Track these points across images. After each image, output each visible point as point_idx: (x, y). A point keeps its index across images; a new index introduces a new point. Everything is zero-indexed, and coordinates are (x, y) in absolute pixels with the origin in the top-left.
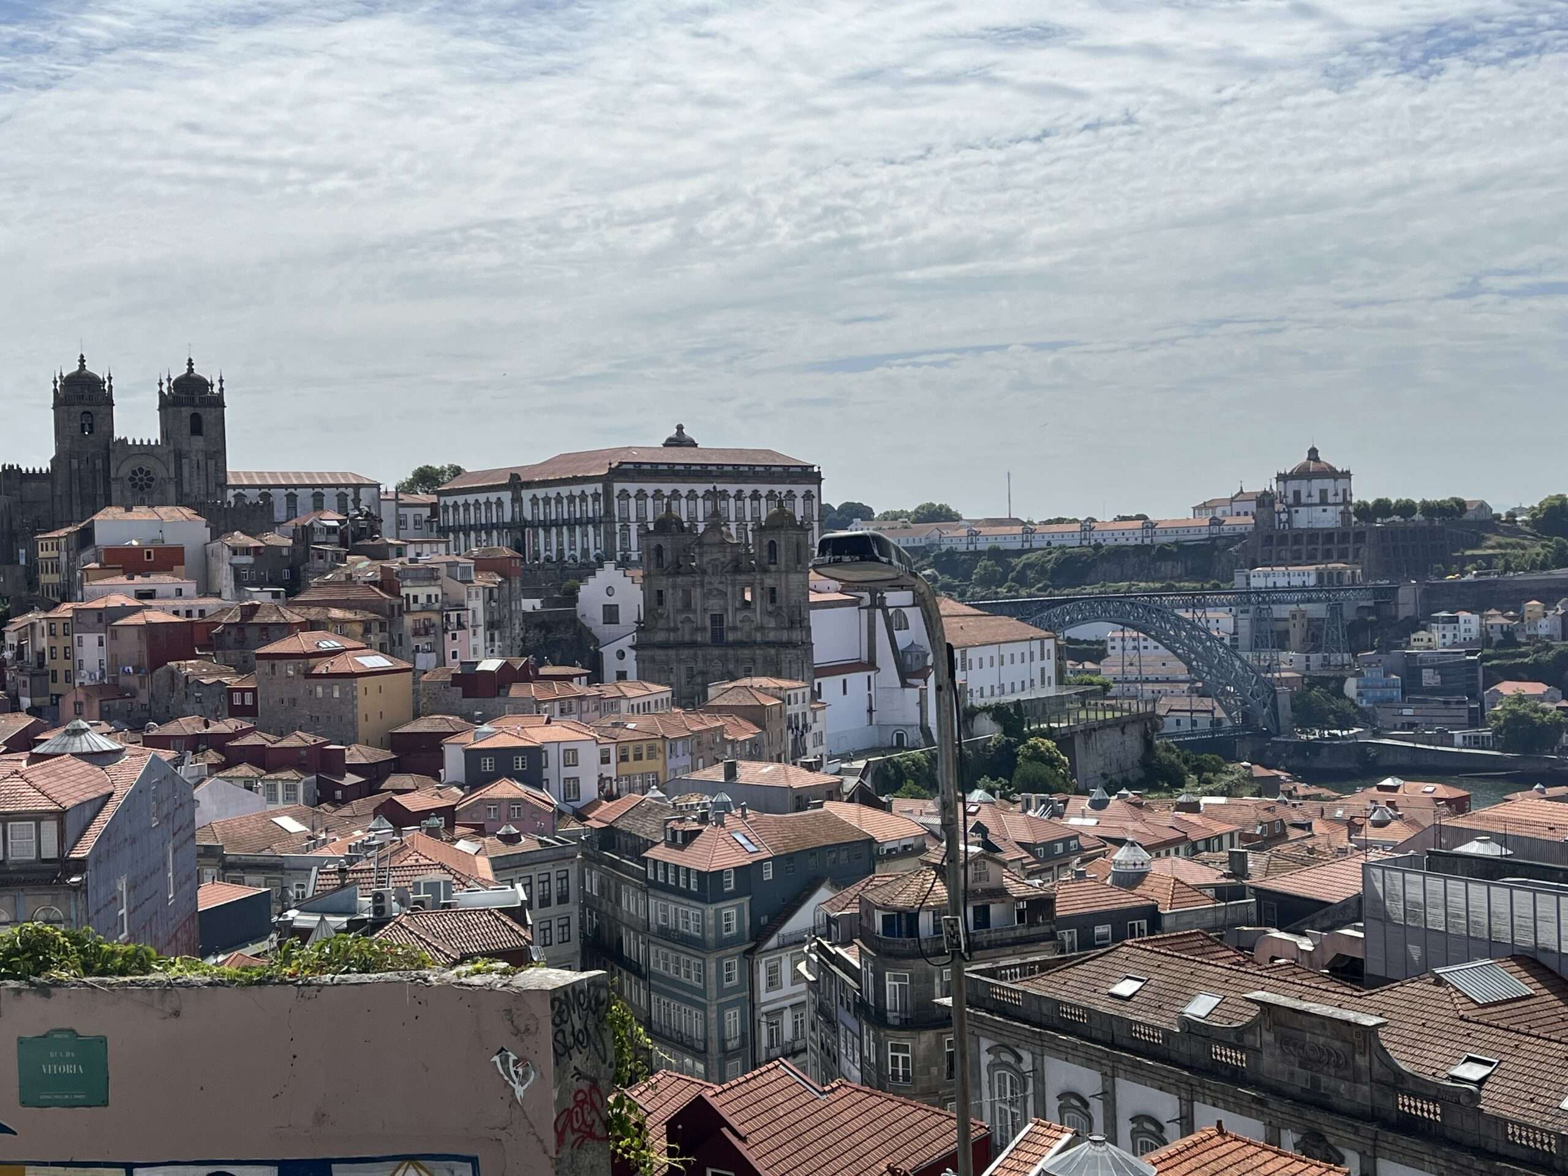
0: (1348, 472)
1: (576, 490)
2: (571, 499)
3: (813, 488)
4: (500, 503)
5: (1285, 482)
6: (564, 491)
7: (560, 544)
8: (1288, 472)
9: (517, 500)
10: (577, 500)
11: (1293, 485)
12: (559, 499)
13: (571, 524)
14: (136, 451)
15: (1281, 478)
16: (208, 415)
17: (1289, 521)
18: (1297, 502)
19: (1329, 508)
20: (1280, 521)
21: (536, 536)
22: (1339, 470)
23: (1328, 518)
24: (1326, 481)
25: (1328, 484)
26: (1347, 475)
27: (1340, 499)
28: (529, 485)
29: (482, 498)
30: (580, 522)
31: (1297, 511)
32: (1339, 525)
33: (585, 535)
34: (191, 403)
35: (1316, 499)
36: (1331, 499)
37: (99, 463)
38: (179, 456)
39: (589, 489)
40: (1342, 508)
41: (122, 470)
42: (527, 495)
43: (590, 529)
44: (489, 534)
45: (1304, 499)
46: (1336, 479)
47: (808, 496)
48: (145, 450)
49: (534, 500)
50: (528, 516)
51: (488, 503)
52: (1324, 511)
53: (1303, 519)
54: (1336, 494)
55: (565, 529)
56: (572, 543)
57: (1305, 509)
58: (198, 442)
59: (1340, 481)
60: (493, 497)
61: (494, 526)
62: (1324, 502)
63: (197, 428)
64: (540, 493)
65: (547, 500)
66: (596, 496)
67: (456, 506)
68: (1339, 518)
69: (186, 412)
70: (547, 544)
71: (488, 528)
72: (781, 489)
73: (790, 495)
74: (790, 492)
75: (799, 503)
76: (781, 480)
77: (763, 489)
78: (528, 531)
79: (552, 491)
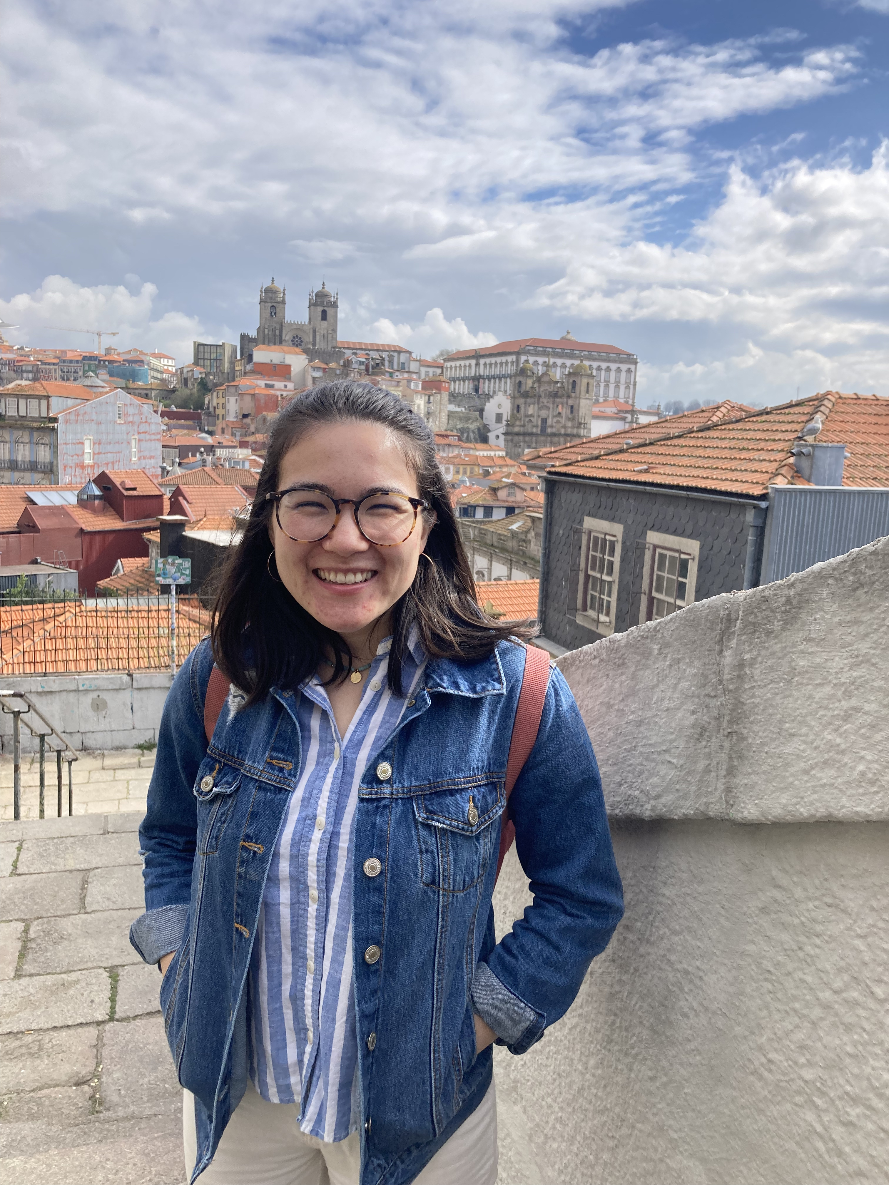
1: (504, 359)
2: (501, 364)
3: (632, 367)
4: (470, 366)
6: (499, 359)
7: (494, 387)
9: (477, 364)
12: (496, 364)
13: (500, 377)
14: (295, 327)
16: (330, 311)
21: (484, 383)
28: (483, 356)
29: (462, 363)
30: (504, 377)
33: (506, 383)
34: (322, 304)
37: (277, 332)
38: (315, 332)
39: (510, 358)
41: (287, 336)
42: (482, 361)
43: (508, 380)
44: (464, 382)
47: (629, 371)
48: (299, 328)
49: (485, 364)
50: (482, 374)
51: (465, 366)
55: (497, 380)
56: (500, 387)
58: (325, 324)
60: (467, 362)
61: (468, 378)
63: (324, 316)
64: (488, 360)
65: (491, 364)
66: (512, 362)
67: (451, 367)
69: (320, 309)
70: (489, 388)
71: (464, 379)
72: (613, 366)
73: (619, 370)
74: (619, 368)
75: (623, 375)
76: (614, 361)
77: (604, 365)
78: (481, 381)
79: (493, 360)
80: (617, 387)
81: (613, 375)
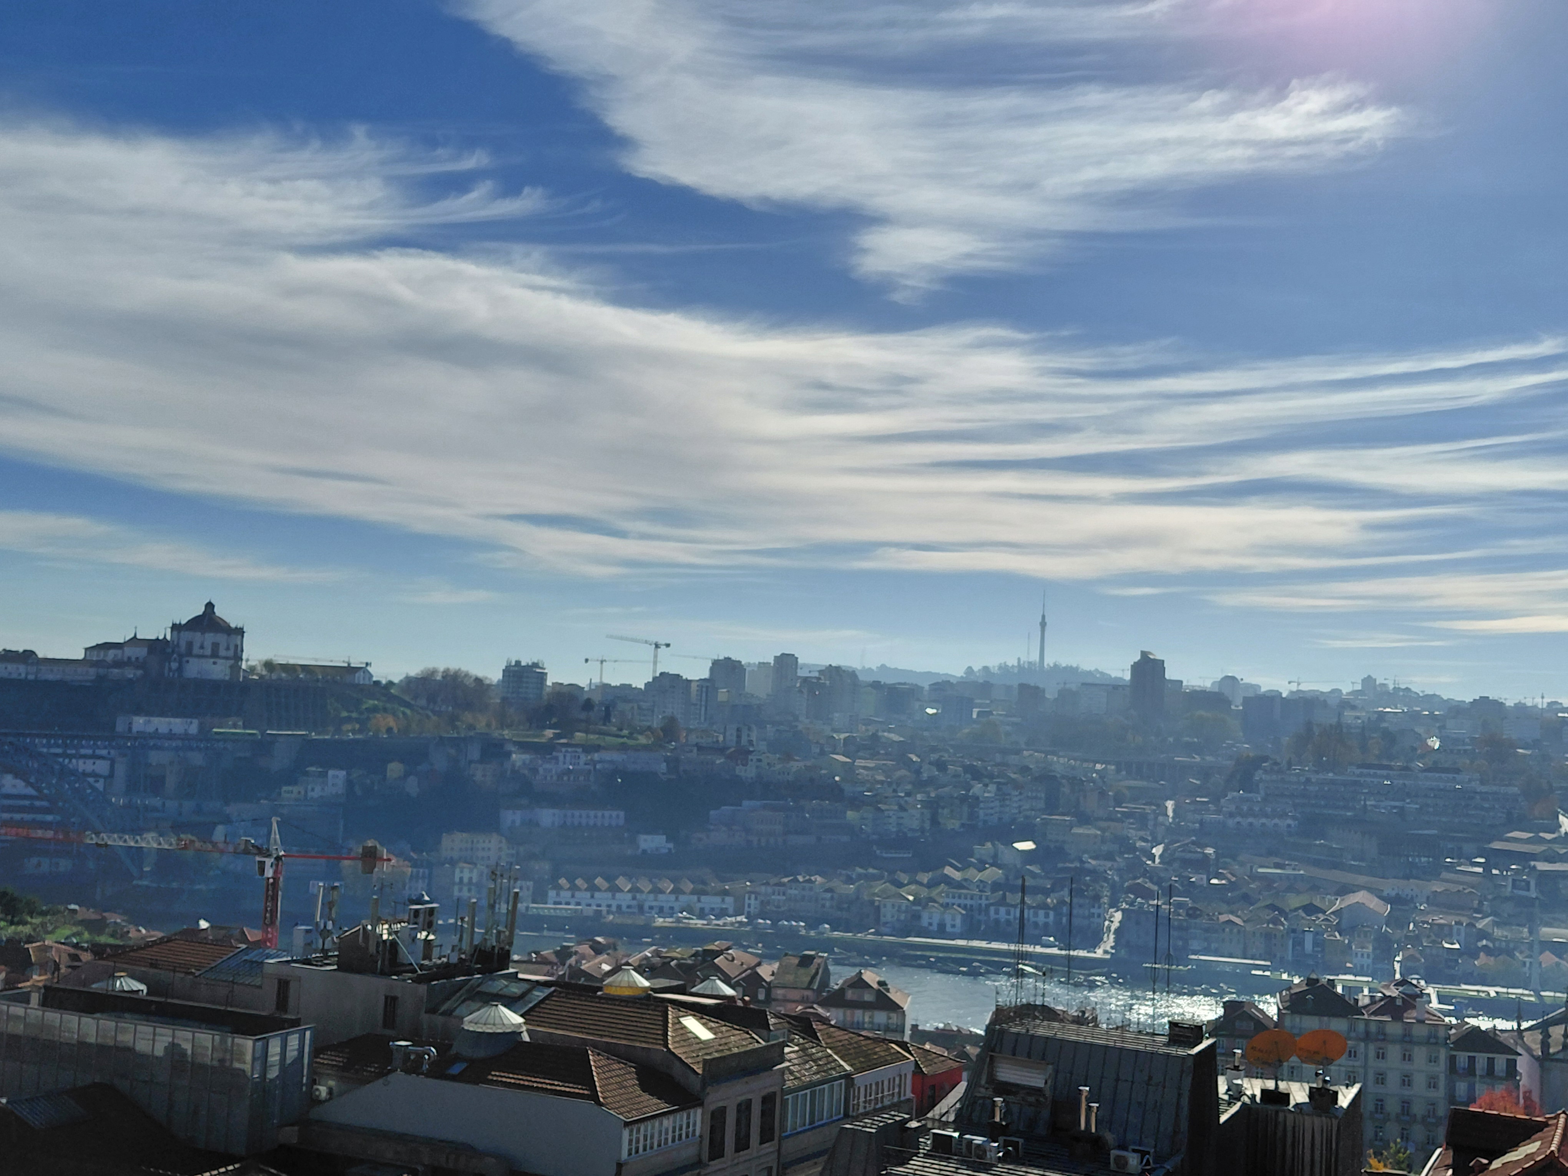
0: (241, 629)
5: (179, 632)
8: (184, 622)
11: (186, 636)
15: (175, 627)
17: (180, 669)
18: (189, 653)
19: (220, 661)
20: (170, 669)
22: (233, 625)
23: (219, 670)
24: (219, 635)
25: (221, 638)
26: (240, 632)
27: (231, 653)
31: (188, 662)
32: (227, 678)
35: (208, 652)
36: (222, 652)
40: (232, 662)
45: (196, 650)
46: (229, 635)
52: (215, 663)
53: (194, 668)
54: (228, 649)
57: (196, 660)
59: (233, 636)
62: (215, 655)
68: (228, 671)
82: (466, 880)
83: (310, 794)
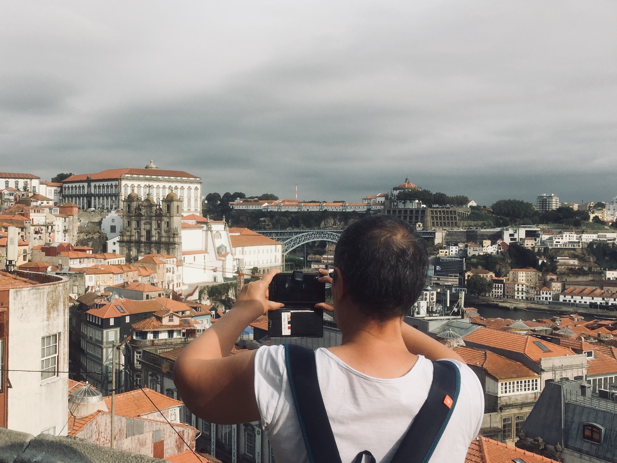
1: (109, 183)
2: (108, 186)
3: (199, 186)
4: (84, 187)
6: (105, 183)
7: (103, 203)
8: (398, 186)
9: (89, 186)
10: (110, 187)
12: (103, 186)
13: (107, 196)
15: (395, 189)
17: (397, 205)
20: (394, 205)
21: (95, 199)
28: (94, 181)
29: (77, 185)
30: (110, 195)
32: (416, 207)
33: (112, 200)
39: (114, 183)
42: (93, 184)
43: (114, 198)
44: (79, 198)
47: (196, 189)
49: (95, 187)
50: (93, 193)
51: (79, 187)
55: (105, 198)
60: (81, 184)
61: (82, 196)
64: (97, 184)
65: (99, 187)
66: (116, 186)
70: (99, 202)
71: (79, 196)
72: (186, 186)
73: (189, 188)
74: (189, 187)
75: (193, 191)
76: (186, 182)
77: (179, 185)
78: (93, 198)
79: (101, 184)
80: (189, 200)
81: (186, 191)
82: (520, 289)
83: (451, 253)
